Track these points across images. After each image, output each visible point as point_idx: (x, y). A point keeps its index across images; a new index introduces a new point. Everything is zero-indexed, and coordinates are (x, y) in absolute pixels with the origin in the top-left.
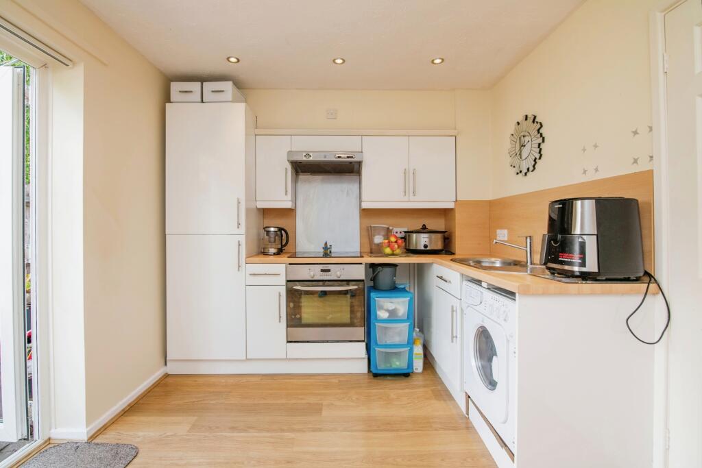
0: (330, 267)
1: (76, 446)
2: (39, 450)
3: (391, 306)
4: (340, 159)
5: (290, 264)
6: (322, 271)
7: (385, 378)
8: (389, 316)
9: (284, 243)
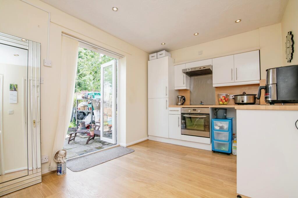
0: (196, 109)
1: (124, 147)
2: (117, 146)
3: (220, 125)
4: (201, 69)
5: (183, 107)
6: (193, 110)
7: (218, 154)
8: (220, 129)
9: (184, 101)
